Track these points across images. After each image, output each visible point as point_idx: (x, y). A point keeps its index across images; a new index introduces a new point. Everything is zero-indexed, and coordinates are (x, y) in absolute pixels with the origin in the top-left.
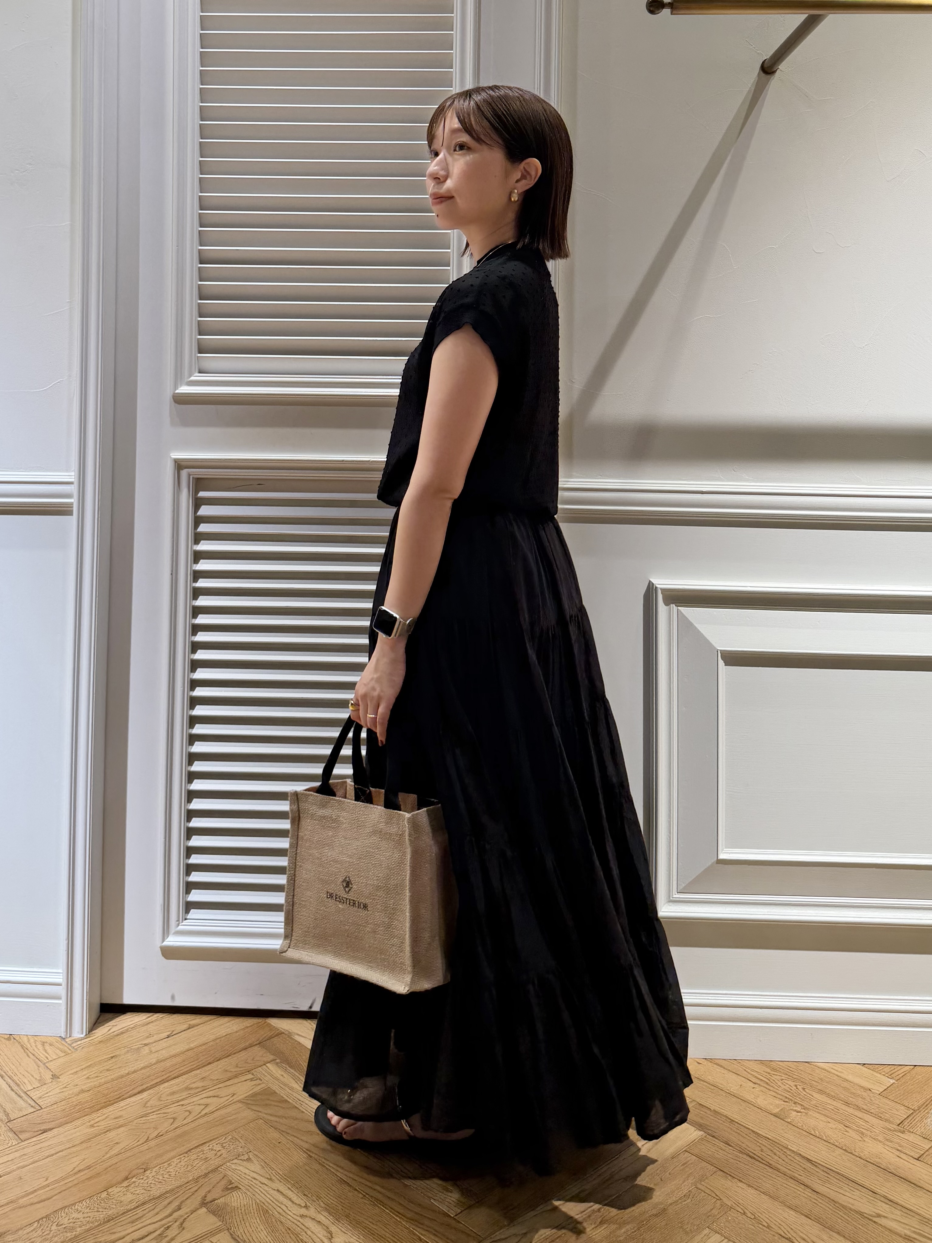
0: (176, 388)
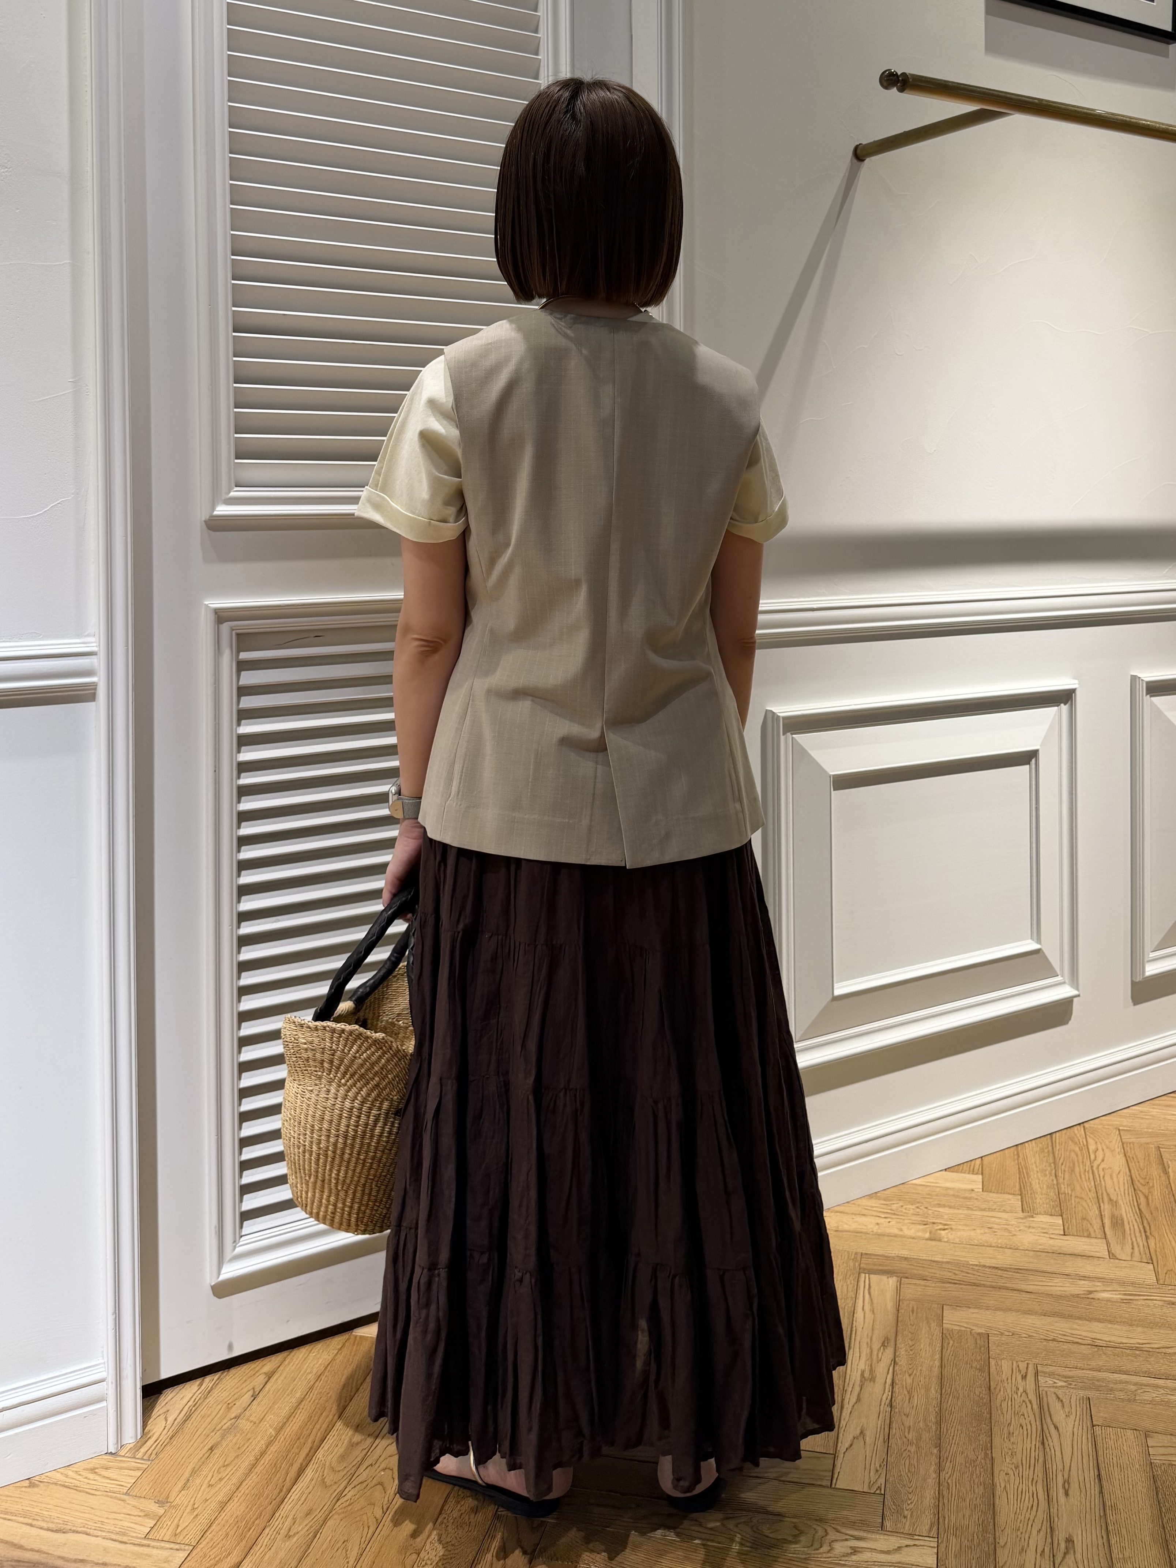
0: (213, 509)
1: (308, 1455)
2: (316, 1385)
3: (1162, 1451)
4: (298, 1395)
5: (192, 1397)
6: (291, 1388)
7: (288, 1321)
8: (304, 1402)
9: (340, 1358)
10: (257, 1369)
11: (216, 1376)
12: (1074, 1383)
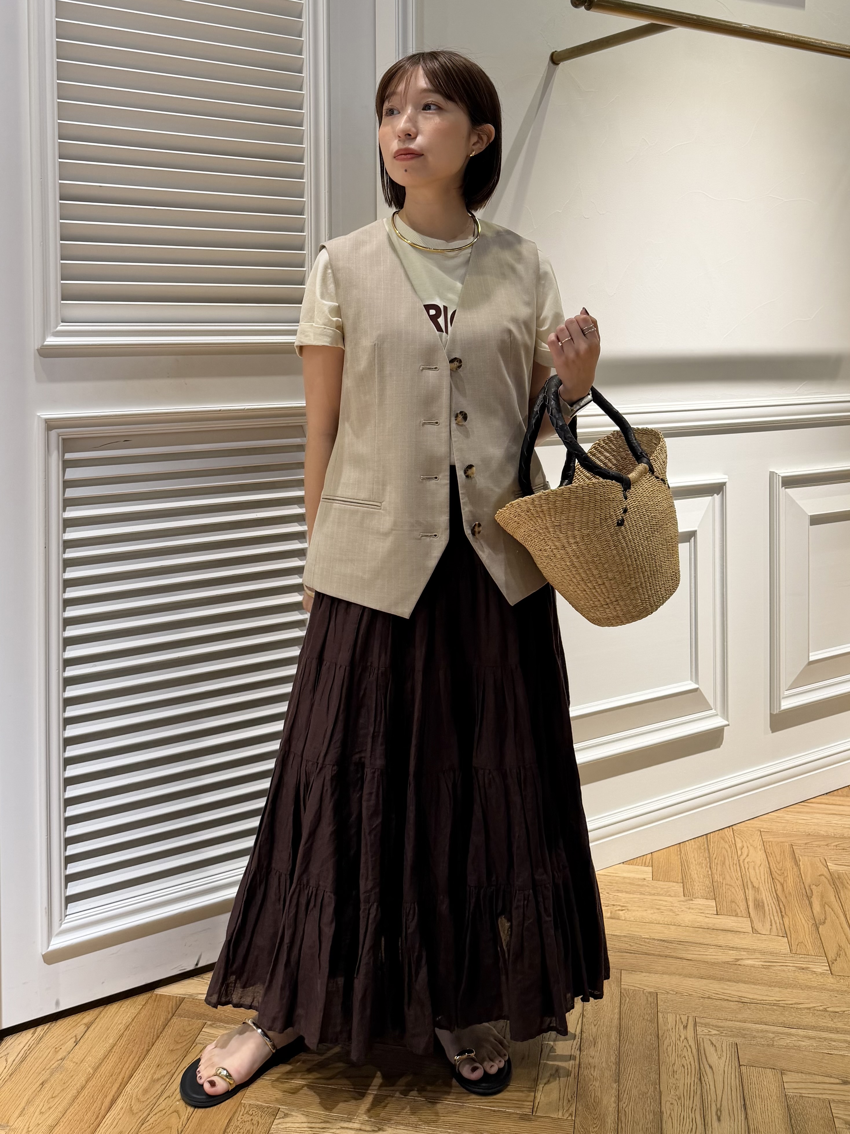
0: (44, 340)
1: (118, 1089)
2: (125, 1034)
3: (795, 1085)
4: (111, 1041)
5: (27, 1043)
6: (105, 1036)
7: (103, 983)
8: (115, 1047)
9: (144, 1013)
10: (79, 1020)
11: (47, 1026)
12: (725, 1032)
